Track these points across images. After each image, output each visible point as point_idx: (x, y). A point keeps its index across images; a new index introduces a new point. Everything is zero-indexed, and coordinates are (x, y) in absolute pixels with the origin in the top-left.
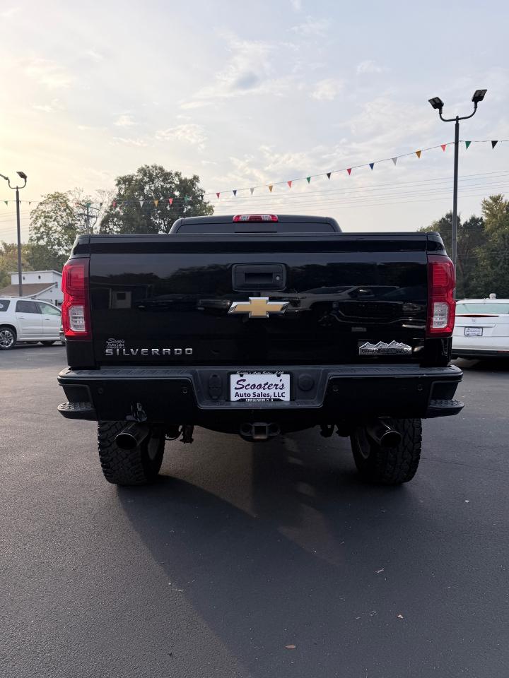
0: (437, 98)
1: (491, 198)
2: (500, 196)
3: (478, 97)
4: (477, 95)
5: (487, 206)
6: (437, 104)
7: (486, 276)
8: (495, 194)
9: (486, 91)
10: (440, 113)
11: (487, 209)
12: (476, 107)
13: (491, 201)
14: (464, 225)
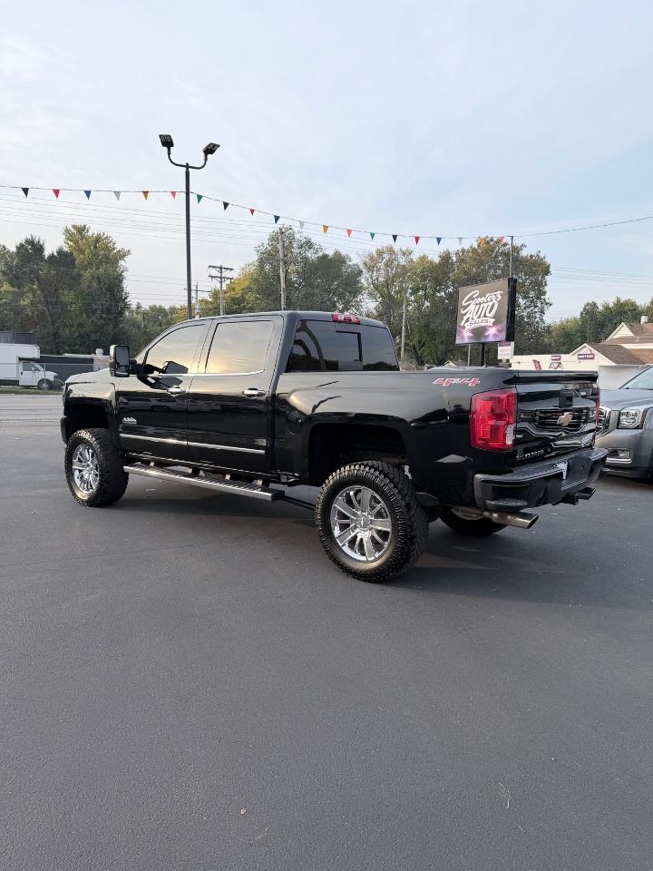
0: (170, 136)
1: (74, 227)
2: (85, 227)
3: (210, 150)
4: (210, 147)
5: (69, 235)
6: (167, 142)
7: (81, 325)
8: (80, 223)
9: (219, 146)
10: (169, 154)
11: (71, 241)
12: (206, 160)
13: (73, 230)
14: (49, 258)
